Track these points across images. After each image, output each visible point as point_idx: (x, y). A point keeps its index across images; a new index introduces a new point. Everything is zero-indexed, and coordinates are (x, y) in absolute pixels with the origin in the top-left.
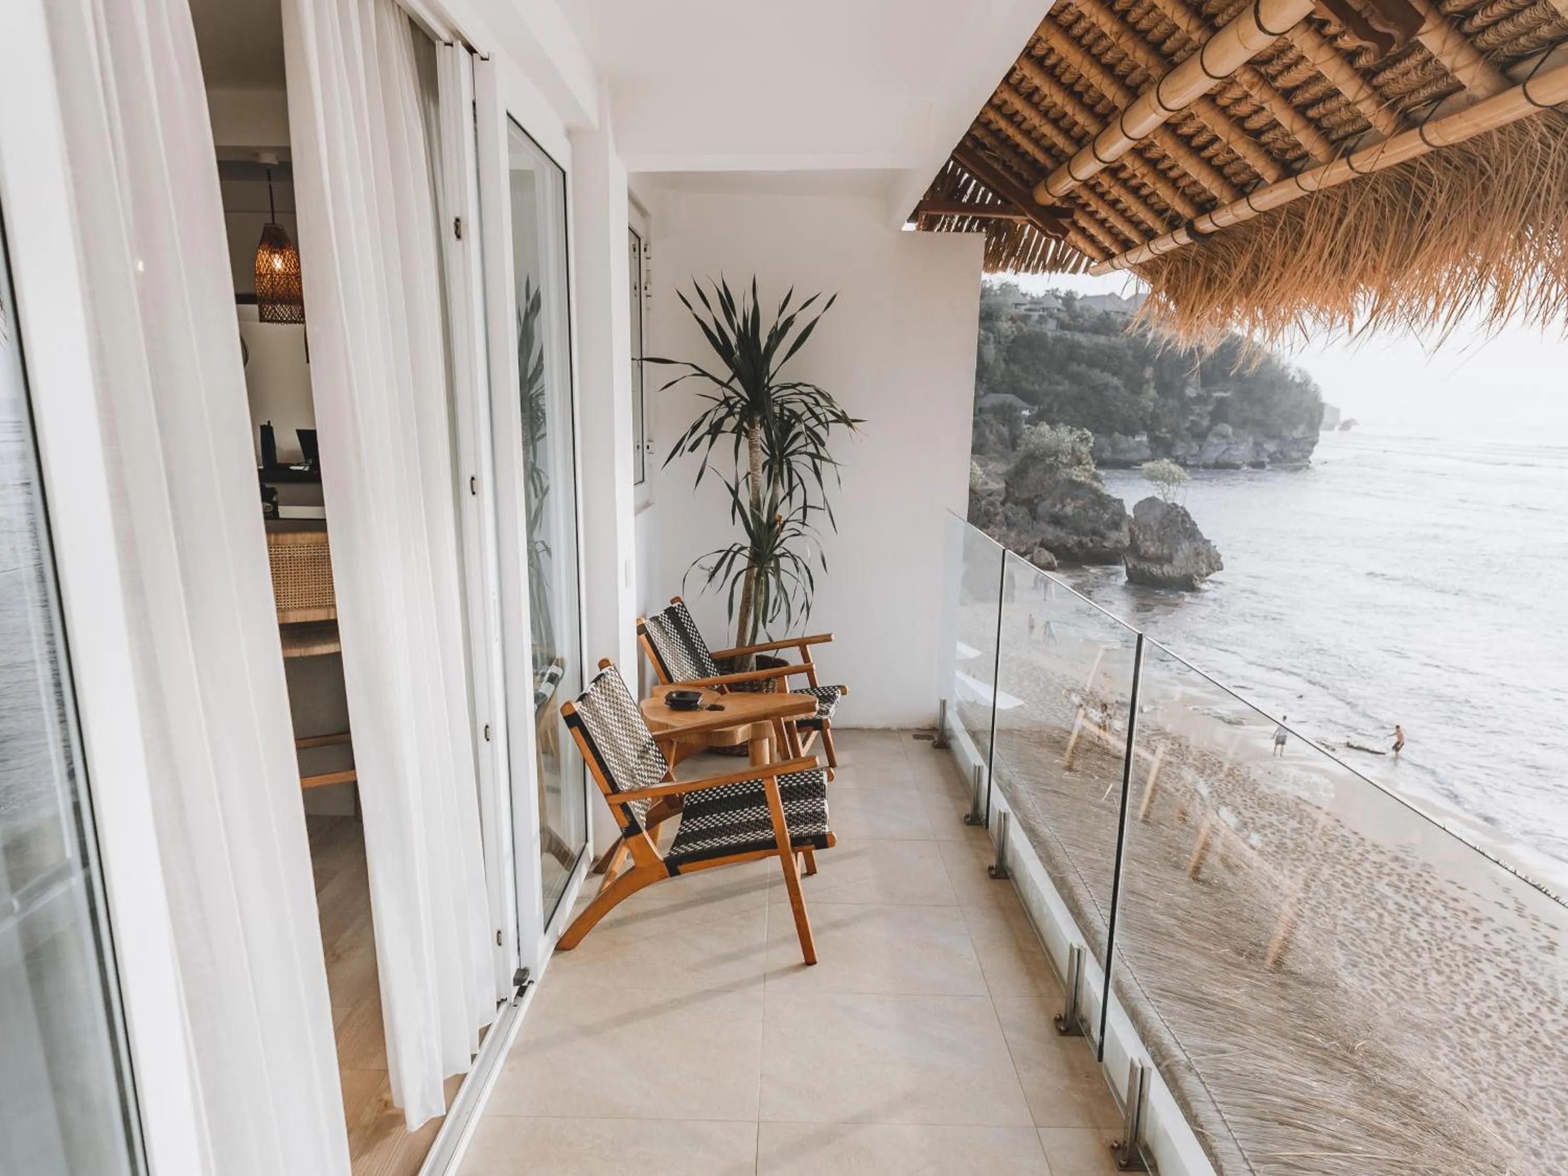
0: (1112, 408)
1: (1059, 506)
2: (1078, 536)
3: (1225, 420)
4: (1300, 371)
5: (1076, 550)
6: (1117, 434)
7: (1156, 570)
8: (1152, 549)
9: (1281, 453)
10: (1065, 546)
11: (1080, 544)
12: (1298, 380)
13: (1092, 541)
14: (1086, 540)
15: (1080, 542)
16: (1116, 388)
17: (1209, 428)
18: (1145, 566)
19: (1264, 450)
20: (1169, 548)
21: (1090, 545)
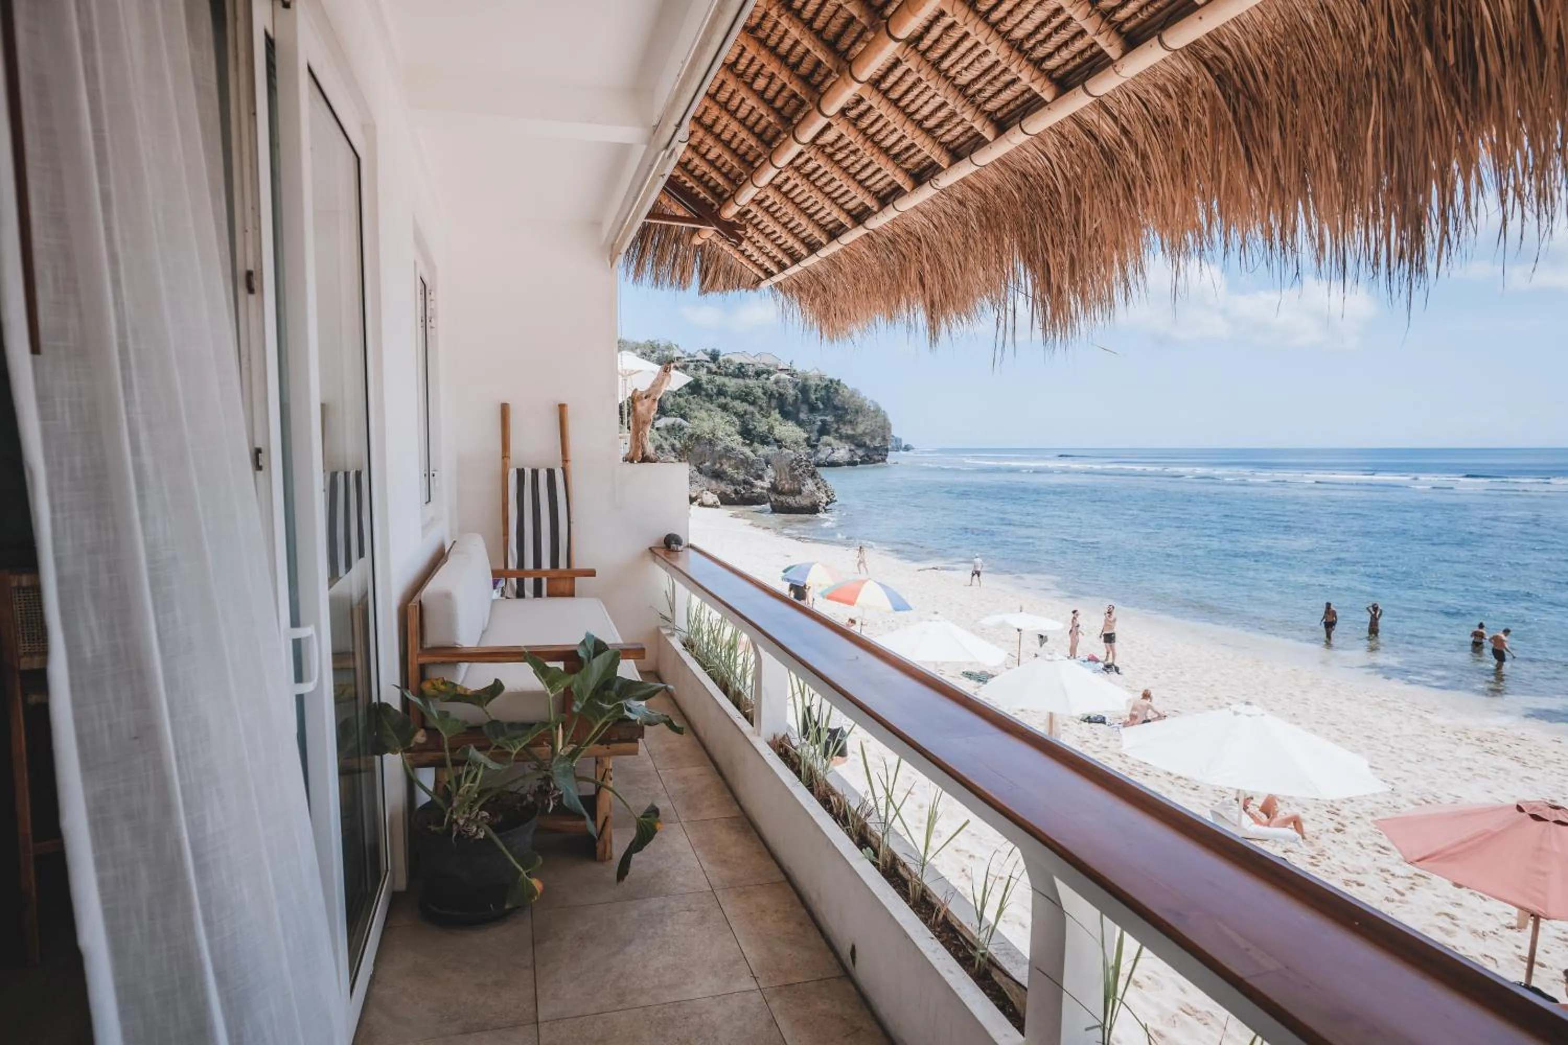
0: (751, 427)
1: (718, 465)
2: (734, 485)
3: (828, 434)
4: (872, 401)
5: (733, 496)
6: (756, 444)
7: (790, 500)
8: (787, 486)
9: (868, 456)
10: (725, 493)
11: (736, 492)
12: (872, 409)
13: (744, 488)
14: (739, 488)
15: (735, 490)
16: (752, 413)
17: (818, 440)
18: (782, 498)
19: (856, 454)
20: (798, 484)
21: (743, 492)
